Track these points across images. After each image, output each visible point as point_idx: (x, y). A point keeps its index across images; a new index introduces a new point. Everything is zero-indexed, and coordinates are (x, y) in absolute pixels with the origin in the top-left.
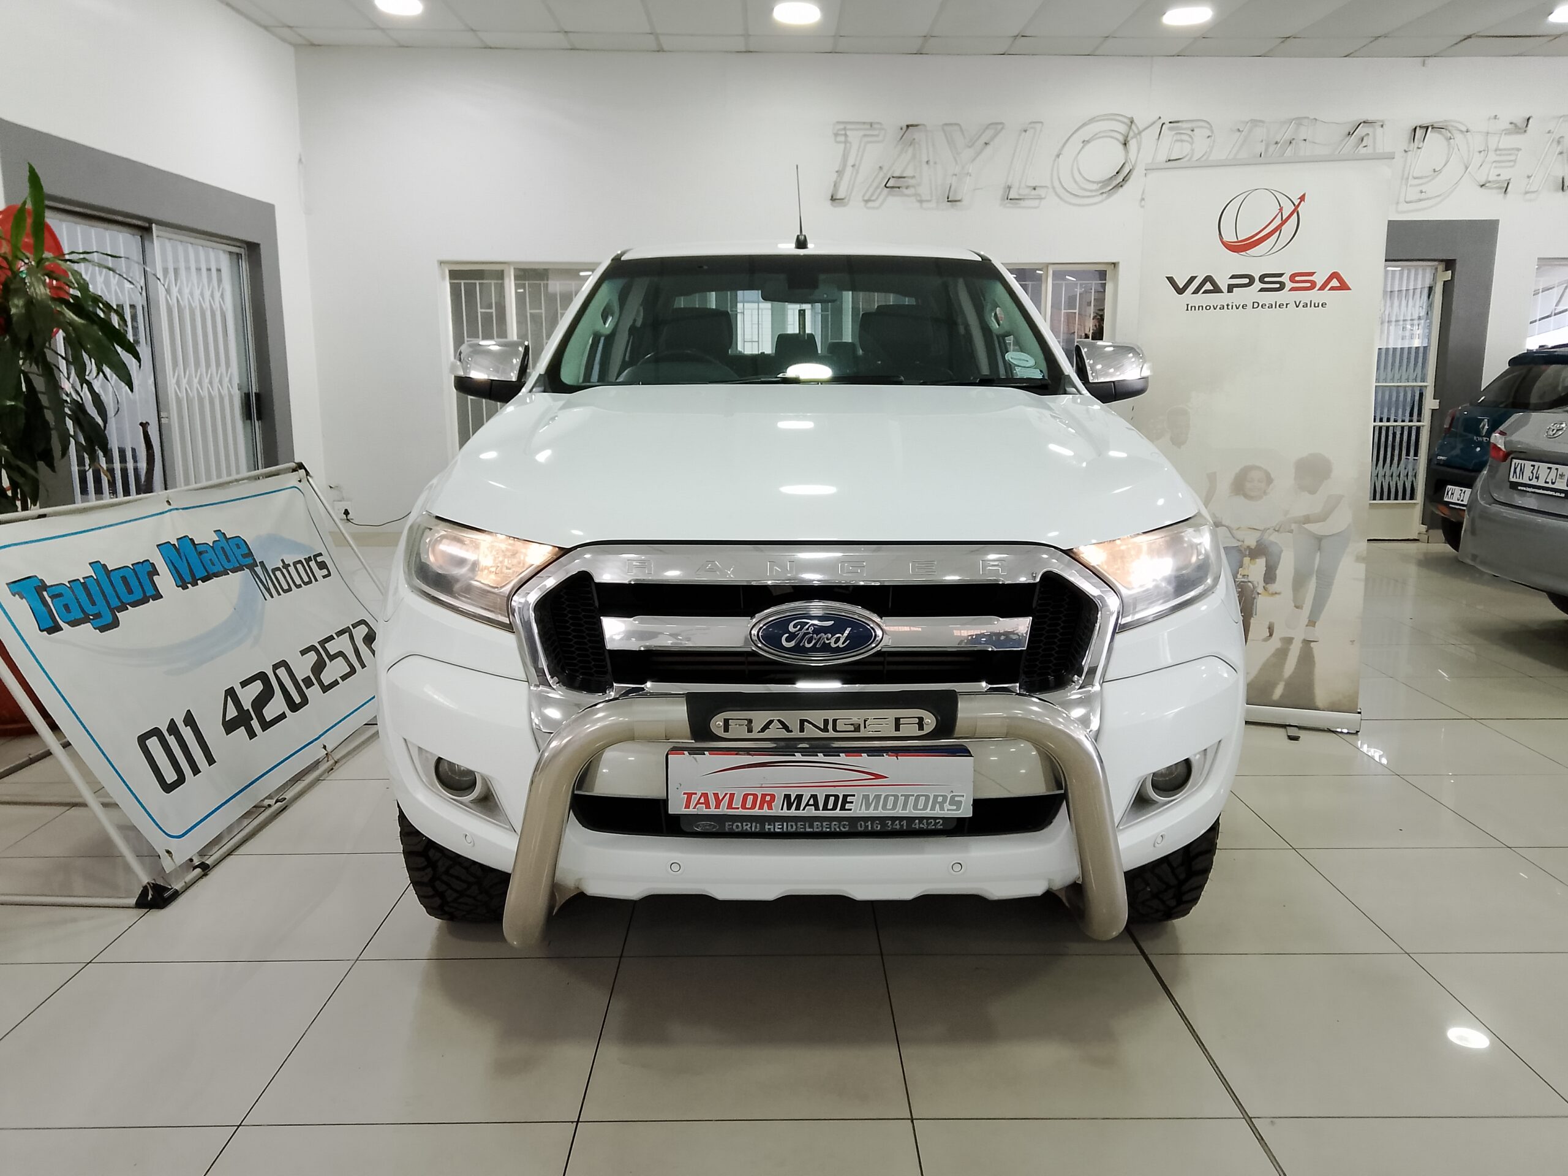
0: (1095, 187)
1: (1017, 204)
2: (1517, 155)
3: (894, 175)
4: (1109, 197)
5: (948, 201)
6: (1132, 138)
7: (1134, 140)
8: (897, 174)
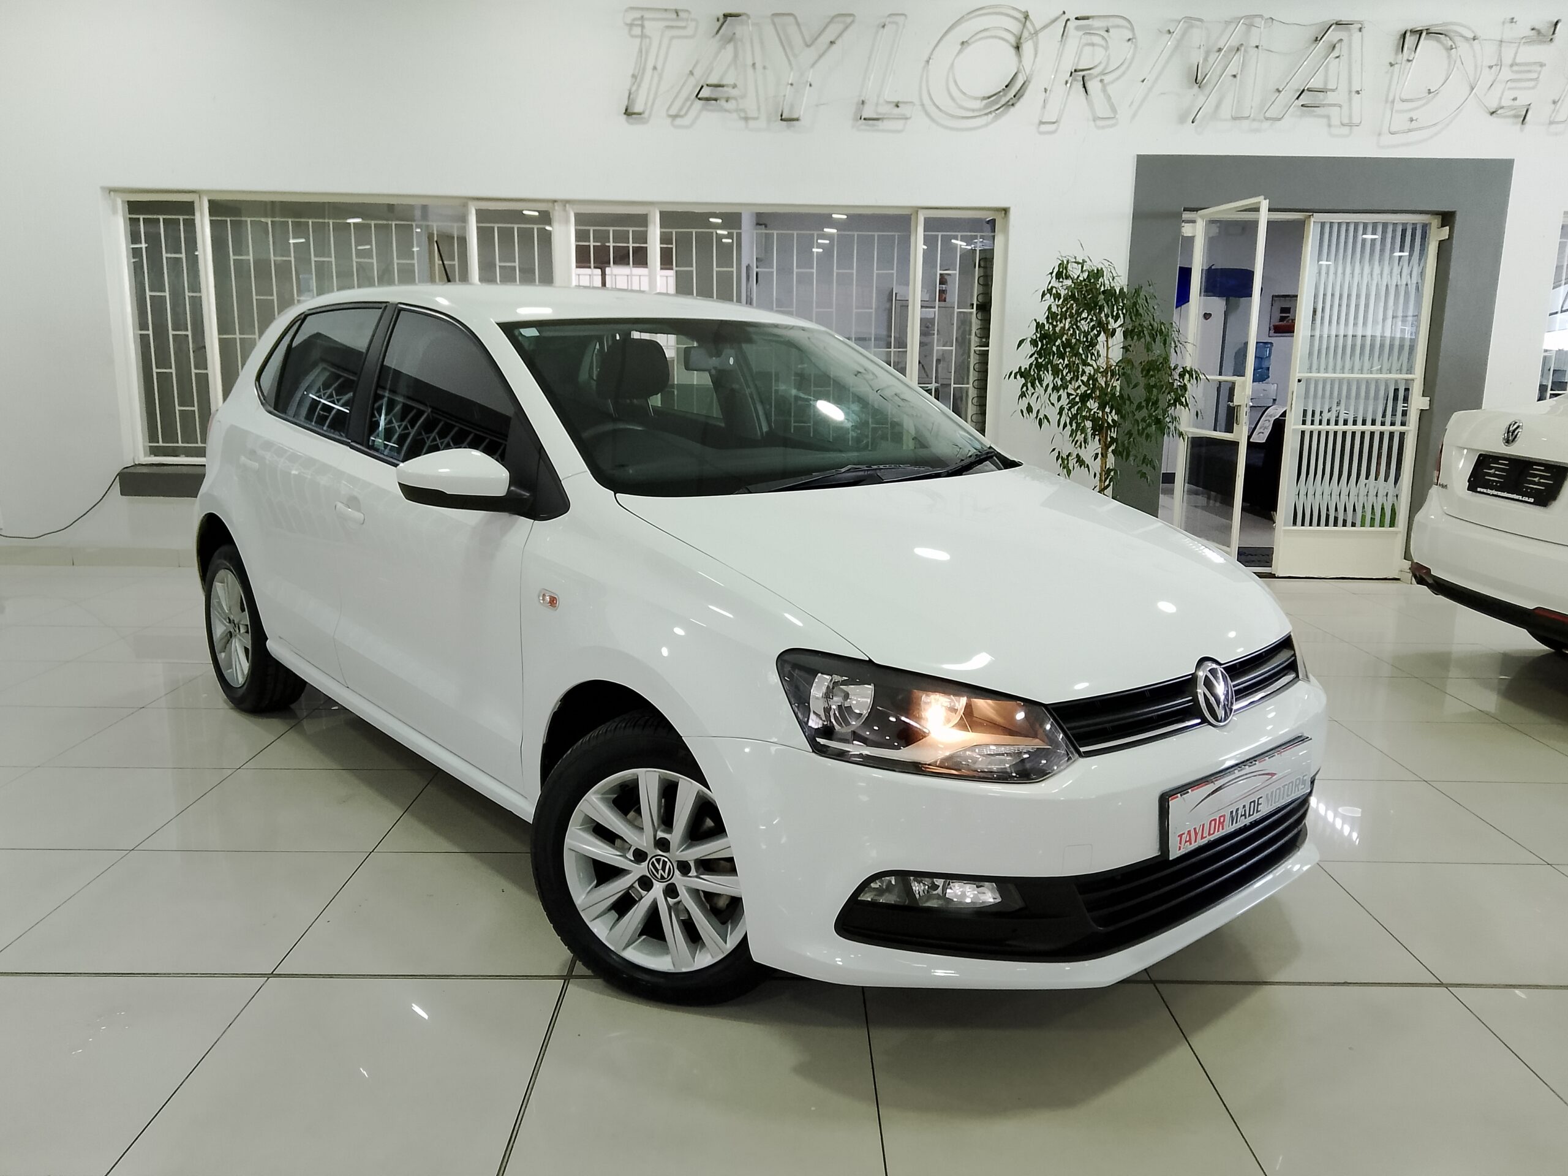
0: (979, 104)
1: (874, 125)
2: (1540, 73)
3: (708, 83)
4: (997, 118)
5: (781, 120)
6: (1027, 40)
7: (1030, 42)
8: (713, 80)
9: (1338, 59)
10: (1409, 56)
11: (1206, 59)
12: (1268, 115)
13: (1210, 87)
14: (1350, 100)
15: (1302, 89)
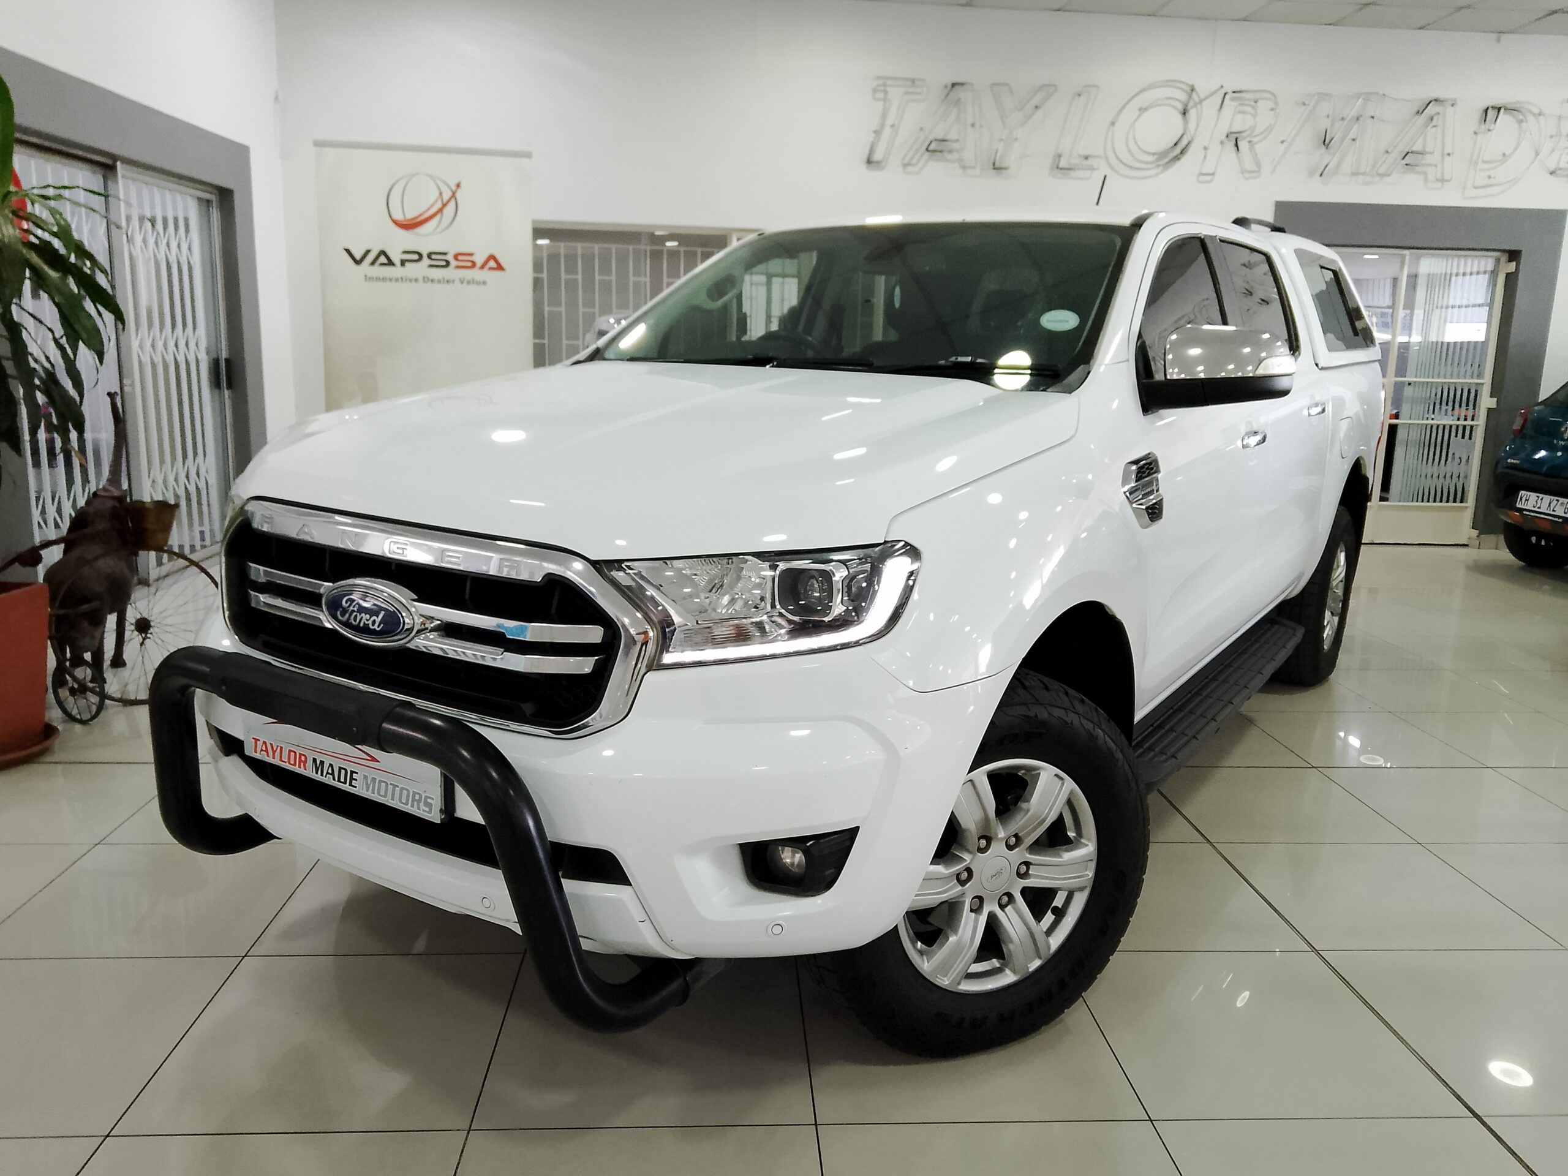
0: (1150, 158)
1: (1066, 174)
3: (936, 138)
4: (1162, 172)
5: (994, 169)
6: (1192, 108)
7: (1195, 109)
8: (940, 137)
9: (1434, 129)
10: (1491, 127)
11: (1332, 125)
12: (1380, 172)
13: (1335, 148)
14: (1443, 161)
15: (1407, 150)
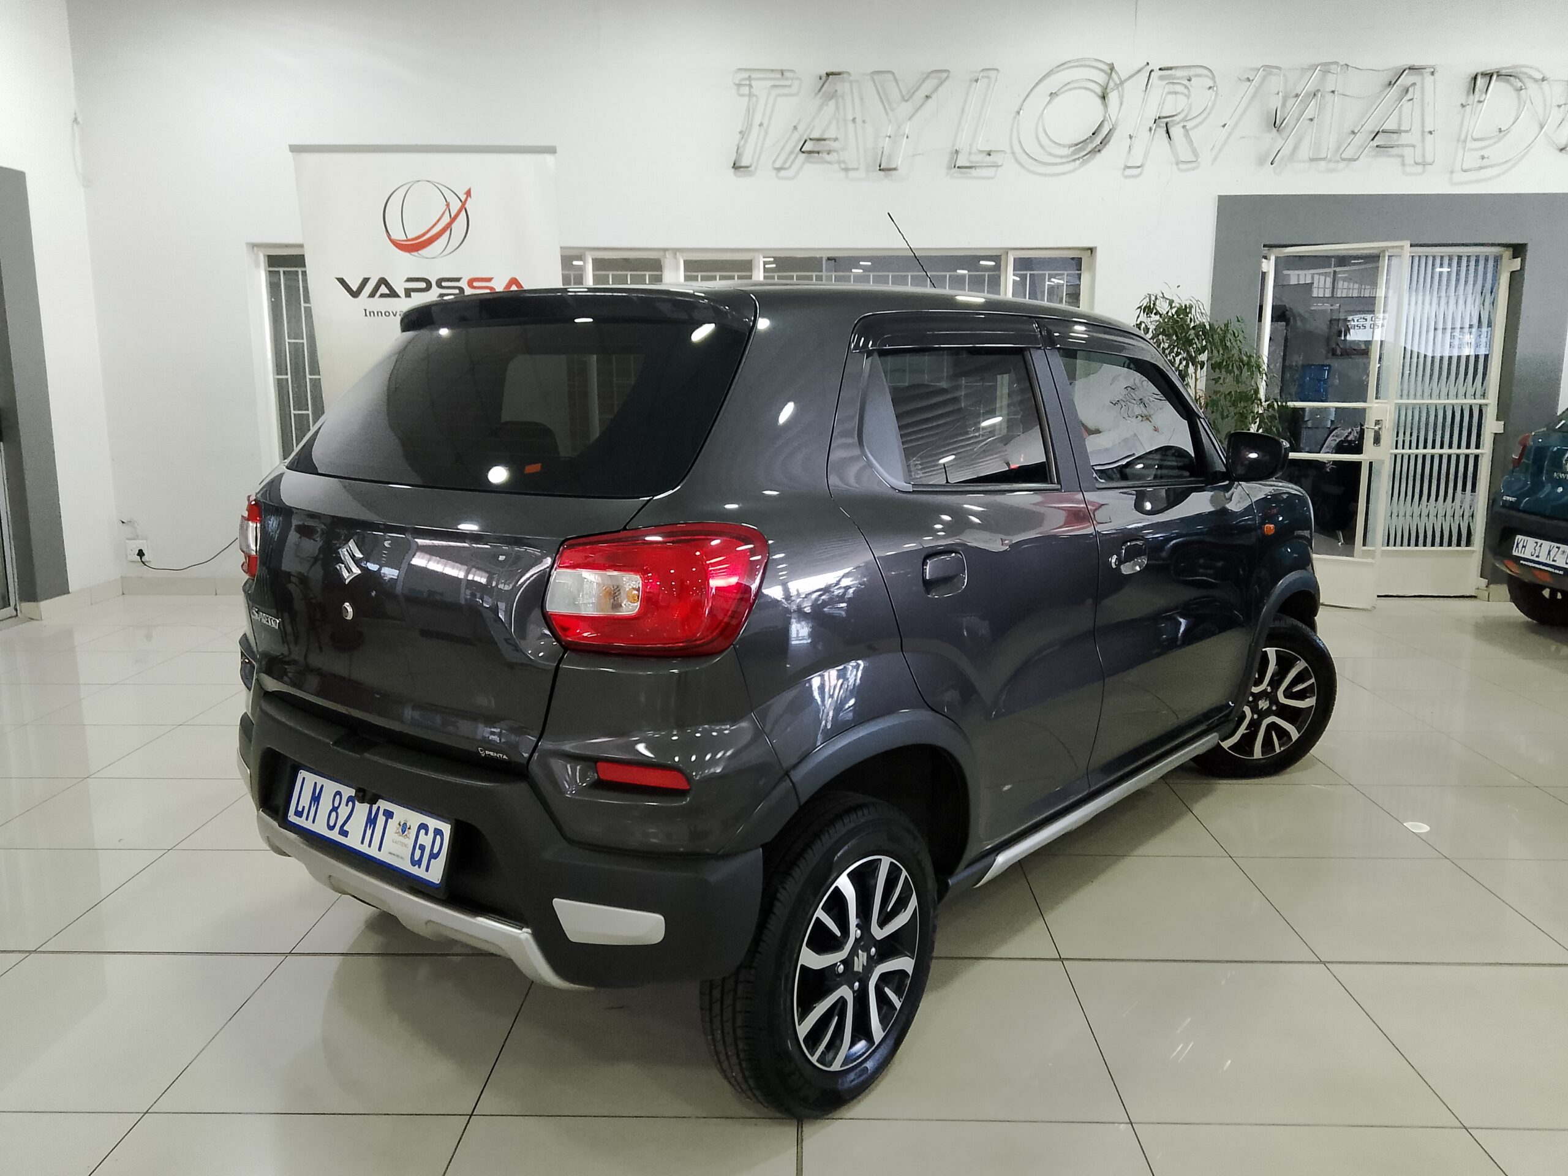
0: (1066, 151)
3: (811, 137)
4: (1084, 163)
5: (880, 170)
6: (1113, 90)
7: (1116, 92)
8: (815, 135)
9: (1411, 101)
10: (1480, 97)
11: (1284, 104)
12: (1344, 156)
13: (1288, 130)
14: (1423, 140)
15: (1377, 130)
